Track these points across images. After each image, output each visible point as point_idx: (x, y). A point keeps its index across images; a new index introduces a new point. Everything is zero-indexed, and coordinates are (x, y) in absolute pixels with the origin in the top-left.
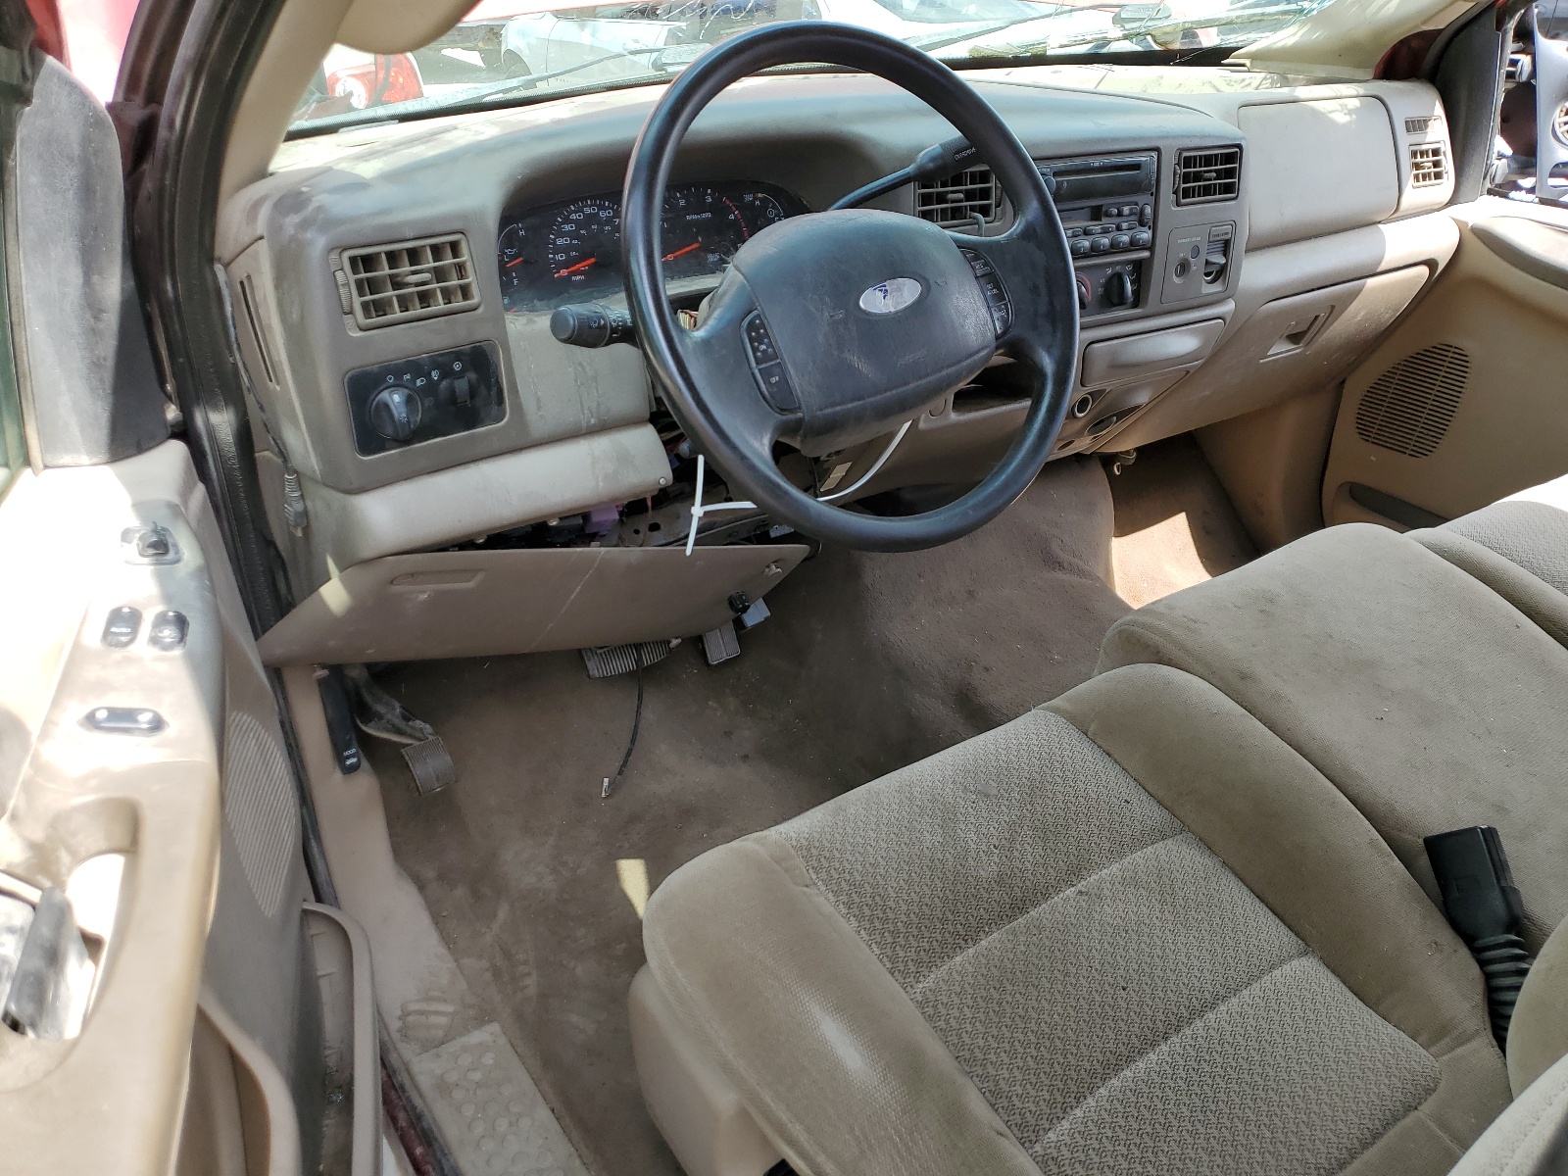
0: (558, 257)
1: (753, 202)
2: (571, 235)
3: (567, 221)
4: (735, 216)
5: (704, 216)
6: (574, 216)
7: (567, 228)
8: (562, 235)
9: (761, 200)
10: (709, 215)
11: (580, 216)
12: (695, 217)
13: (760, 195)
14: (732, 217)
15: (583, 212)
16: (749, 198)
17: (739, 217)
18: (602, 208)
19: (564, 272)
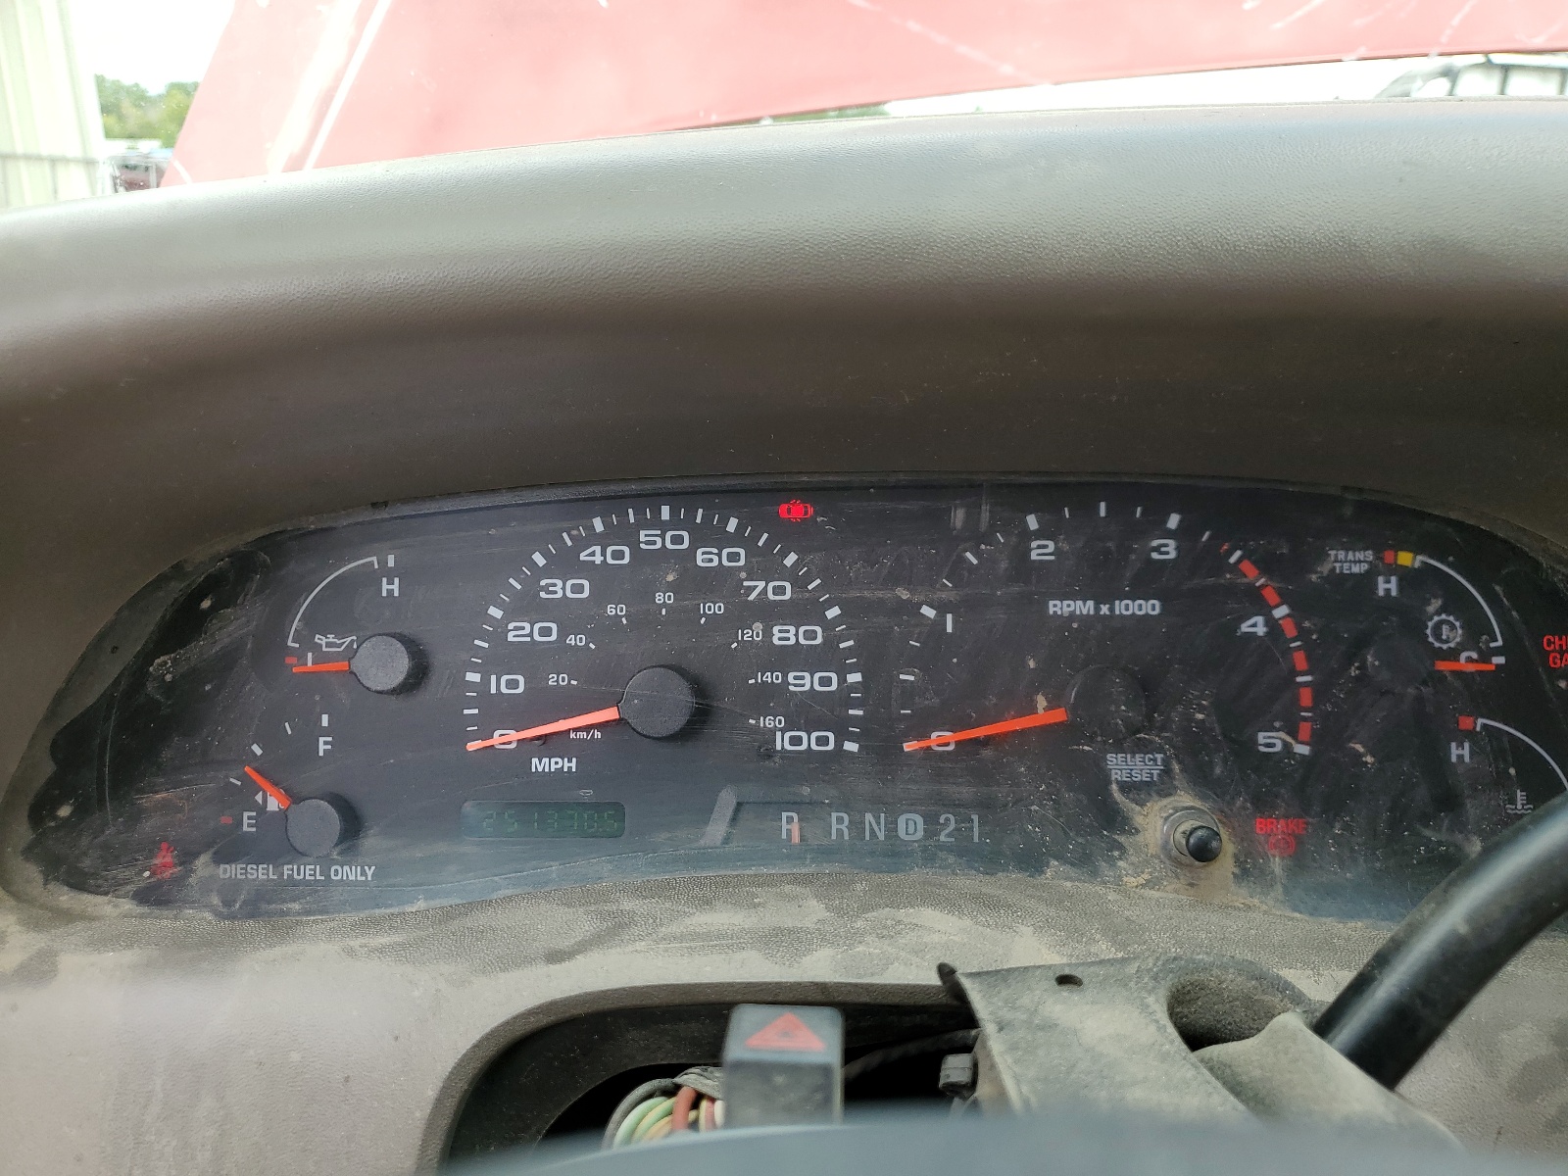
0: (499, 685)
1: (1367, 580)
2: (567, 615)
3: (565, 564)
4: (1271, 623)
5: (1126, 608)
6: (594, 555)
7: (559, 589)
8: (529, 606)
9: (1407, 577)
10: (1151, 607)
11: (618, 555)
12: (1086, 608)
13: (1405, 558)
14: (1255, 625)
15: (634, 546)
16: (1351, 561)
17: (1290, 631)
18: (704, 536)
19: (505, 738)
